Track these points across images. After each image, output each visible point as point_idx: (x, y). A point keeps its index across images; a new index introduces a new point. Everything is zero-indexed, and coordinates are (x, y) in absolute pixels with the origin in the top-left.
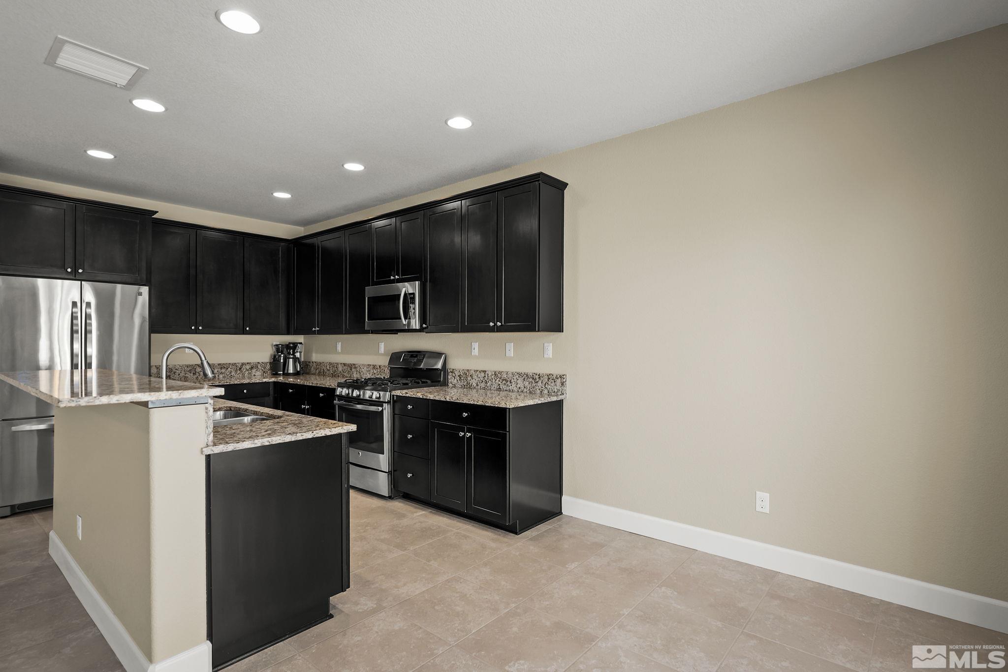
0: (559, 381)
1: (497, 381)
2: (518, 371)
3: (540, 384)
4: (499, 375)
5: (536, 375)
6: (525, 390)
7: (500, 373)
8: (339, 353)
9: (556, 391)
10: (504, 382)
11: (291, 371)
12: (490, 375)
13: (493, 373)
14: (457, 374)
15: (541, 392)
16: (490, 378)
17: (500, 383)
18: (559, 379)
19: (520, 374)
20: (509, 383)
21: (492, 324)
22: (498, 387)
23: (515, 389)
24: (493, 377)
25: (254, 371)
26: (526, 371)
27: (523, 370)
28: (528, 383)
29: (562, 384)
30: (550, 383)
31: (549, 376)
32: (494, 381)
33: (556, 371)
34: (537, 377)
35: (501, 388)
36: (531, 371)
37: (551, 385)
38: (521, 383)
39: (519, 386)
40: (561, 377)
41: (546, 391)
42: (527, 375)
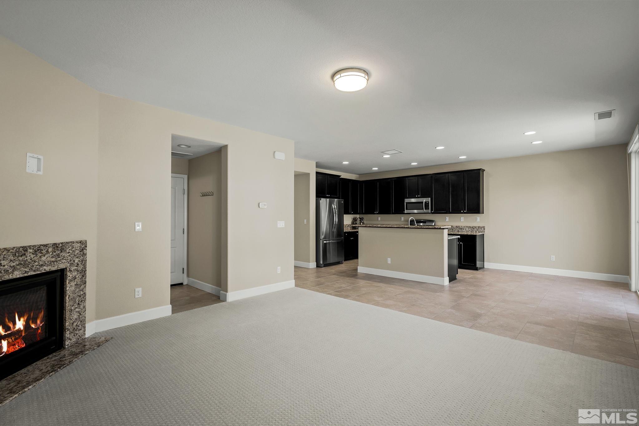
0: (483, 229)
2: (466, 226)
3: (475, 229)
4: (458, 227)
6: (469, 231)
8: (379, 221)
9: (482, 231)
10: (460, 229)
12: (454, 227)
13: (456, 227)
17: (458, 229)
20: (462, 229)
21: (462, 211)
22: (458, 231)
25: (347, 226)
27: (468, 225)
28: (470, 229)
29: (484, 229)
31: (479, 227)
32: (455, 229)
33: (481, 225)
34: (474, 227)
36: (471, 226)
37: (480, 230)
38: (467, 229)
39: (466, 230)
40: (483, 227)
41: (478, 231)
42: (470, 227)
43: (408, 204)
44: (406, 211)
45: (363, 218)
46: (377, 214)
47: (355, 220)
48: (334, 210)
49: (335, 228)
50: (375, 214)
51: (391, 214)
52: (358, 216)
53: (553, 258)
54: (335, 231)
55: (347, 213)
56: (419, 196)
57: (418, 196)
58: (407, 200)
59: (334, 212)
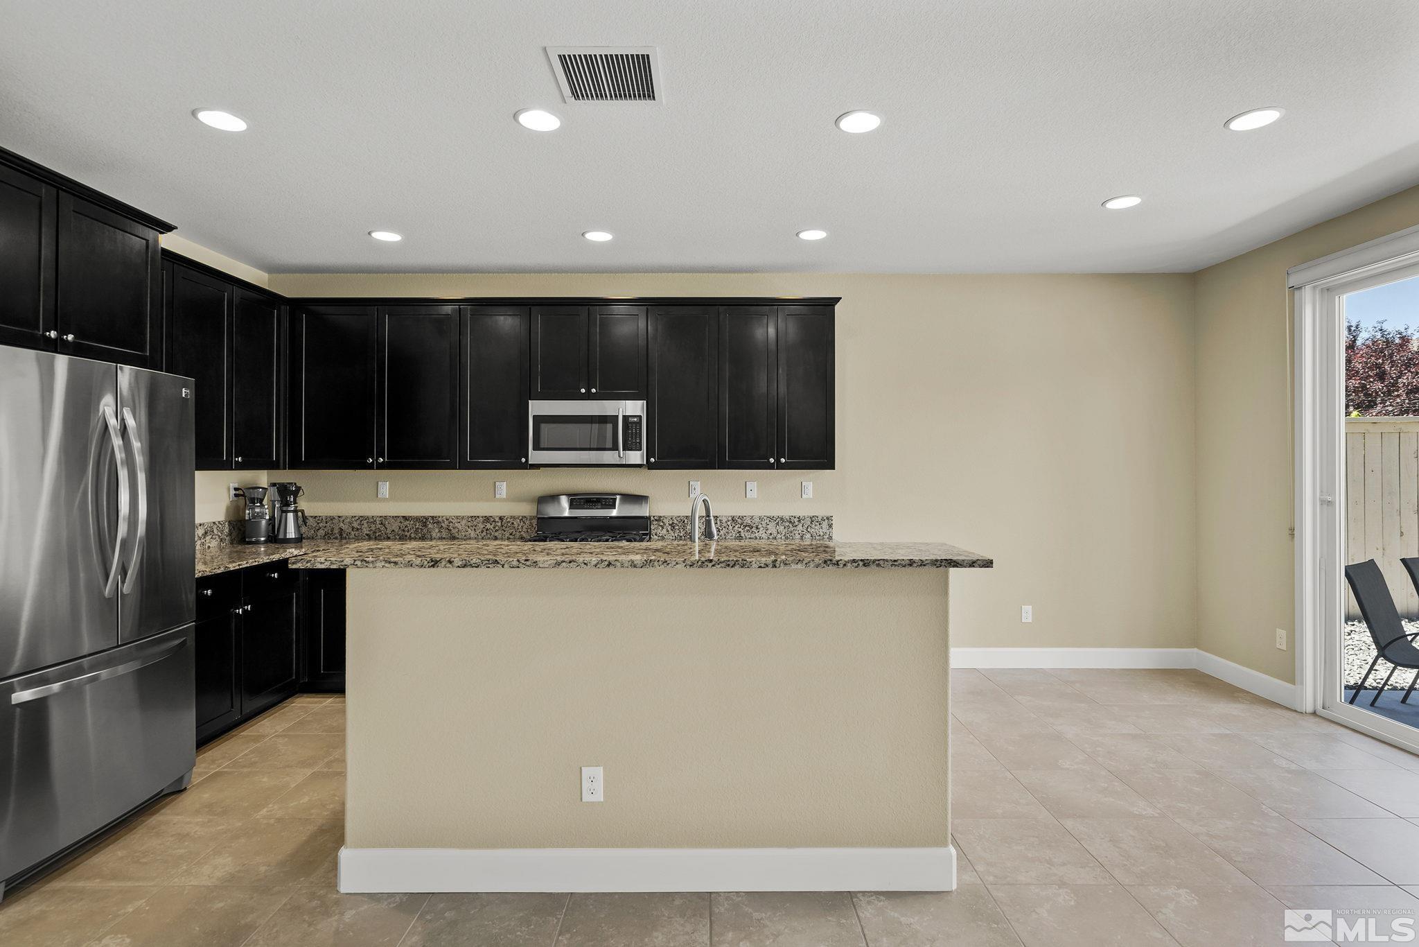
0: (825, 524)
1: (736, 528)
2: (768, 515)
3: (800, 527)
4: (739, 520)
5: (795, 517)
6: (779, 536)
7: (742, 518)
8: (384, 500)
9: (822, 534)
10: (747, 528)
11: (291, 533)
12: (724, 521)
13: (730, 519)
14: (666, 521)
15: (802, 537)
16: (725, 525)
17: (740, 530)
18: (826, 521)
19: (771, 518)
20: (754, 529)
22: (738, 535)
23: (764, 536)
24: (729, 523)
25: (208, 538)
26: (780, 514)
27: (775, 514)
28: (783, 527)
29: (830, 526)
30: (813, 526)
31: (812, 519)
32: (731, 527)
33: (821, 512)
34: (796, 520)
35: (743, 535)
36: (786, 513)
37: (815, 529)
38: (772, 528)
39: (769, 532)
40: (828, 518)
41: (808, 536)
42: (782, 519)
43: (544, 428)
44: (535, 457)
45: (298, 489)
46: (381, 467)
47: (246, 496)
48: (117, 442)
49: (124, 571)
50: (370, 467)
51: (455, 468)
52: (262, 478)
53: (1027, 614)
54: (127, 588)
55: (209, 458)
56: (594, 390)
57: (588, 391)
58: (537, 408)
59: (119, 456)
